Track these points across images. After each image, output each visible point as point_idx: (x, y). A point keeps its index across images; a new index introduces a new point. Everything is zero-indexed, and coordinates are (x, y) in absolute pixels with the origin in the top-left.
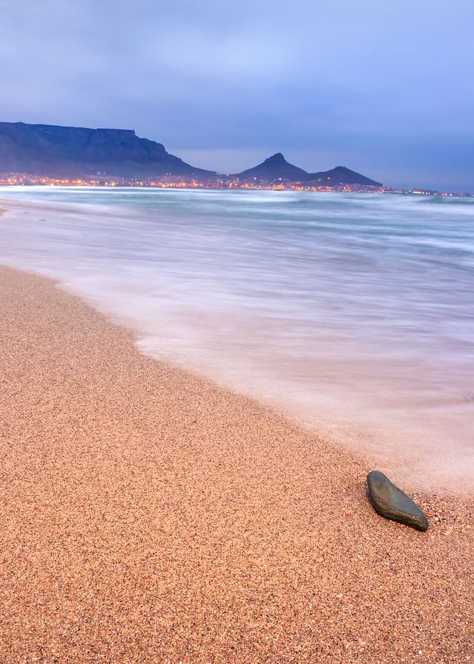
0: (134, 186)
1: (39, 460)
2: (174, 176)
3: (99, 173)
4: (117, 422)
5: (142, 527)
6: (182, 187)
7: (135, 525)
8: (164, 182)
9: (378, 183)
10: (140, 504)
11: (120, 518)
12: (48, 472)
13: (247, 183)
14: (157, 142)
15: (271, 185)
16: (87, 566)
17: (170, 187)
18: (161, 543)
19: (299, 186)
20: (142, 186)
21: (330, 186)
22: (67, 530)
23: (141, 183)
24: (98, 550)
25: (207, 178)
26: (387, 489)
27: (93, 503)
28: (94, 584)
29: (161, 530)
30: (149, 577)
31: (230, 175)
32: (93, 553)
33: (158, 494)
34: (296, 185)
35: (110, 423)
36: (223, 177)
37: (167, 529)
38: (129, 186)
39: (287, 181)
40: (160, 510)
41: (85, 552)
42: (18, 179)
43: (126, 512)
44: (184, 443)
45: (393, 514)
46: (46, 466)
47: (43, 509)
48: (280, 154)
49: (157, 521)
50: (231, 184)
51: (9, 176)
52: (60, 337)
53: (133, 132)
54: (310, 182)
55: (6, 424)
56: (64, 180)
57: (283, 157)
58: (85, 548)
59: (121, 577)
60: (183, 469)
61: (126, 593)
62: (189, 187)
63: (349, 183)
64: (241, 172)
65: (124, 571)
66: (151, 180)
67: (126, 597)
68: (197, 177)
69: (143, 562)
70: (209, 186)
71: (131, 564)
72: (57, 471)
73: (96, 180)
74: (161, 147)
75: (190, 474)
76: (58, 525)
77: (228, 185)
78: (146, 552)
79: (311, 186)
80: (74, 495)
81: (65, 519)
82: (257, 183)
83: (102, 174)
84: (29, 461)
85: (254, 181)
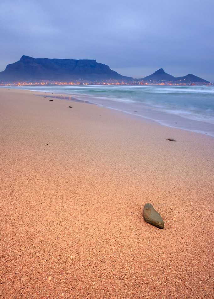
0: (96, 85)
1: (9, 193)
2: (114, 80)
3: (80, 79)
4: (47, 180)
5: (40, 218)
6: (117, 85)
7: (38, 218)
8: (109, 83)
9: (207, 81)
10: (43, 211)
11: (32, 215)
12: (11, 197)
13: (147, 82)
14: (106, 65)
15: (158, 83)
16: (12, 230)
17: (111, 85)
18: (44, 225)
19: (171, 83)
20: (100, 85)
21: (185, 83)
22: (10, 218)
23: (99, 83)
24: (19, 225)
25: (129, 80)
26: (150, 210)
27: (24, 209)
28: (12, 236)
29: (47, 220)
30: (34, 236)
31: (139, 79)
32: (16, 226)
33: (52, 208)
34: (169, 83)
35: (44, 181)
36: (136, 80)
37: (49, 220)
38: (94, 85)
39: (165, 81)
40: (50, 213)
41: (13, 225)
42: (45, 83)
43: (36, 213)
44: (72, 189)
45: (149, 221)
46: (11, 195)
47: (4, 210)
48: (162, 69)
49: (46, 218)
50: (139, 83)
51: (42, 82)
52: (38, 148)
53: (95, 60)
54: (176, 81)
55: (2, 180)
56: (65, 83)
57: (163, 70)
58: (14, 224)
59: (23, 235)
60: (67, 199)
61: (23, 240)
62: (120, 85)
63: (194, 81)
64: (144, 77)
65: (26, 233)
66: (103, 82)
67: (22, 242)
68: (124, 80)
69: (34, 231)
70: (129, 84)
71: (29, 231)
72: (15, 197)
73: (79, 82)
74: (107, 67)
75: (69, 201)
76: (7, 216)
77: (138, 84)
78: (37, 227)
79: (176, 83)
80: (18, 206)
81: (11, 214)
82: (152, 82)
83: (82, 79)
84: (5, 193)
85: (150, 81)
